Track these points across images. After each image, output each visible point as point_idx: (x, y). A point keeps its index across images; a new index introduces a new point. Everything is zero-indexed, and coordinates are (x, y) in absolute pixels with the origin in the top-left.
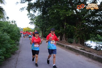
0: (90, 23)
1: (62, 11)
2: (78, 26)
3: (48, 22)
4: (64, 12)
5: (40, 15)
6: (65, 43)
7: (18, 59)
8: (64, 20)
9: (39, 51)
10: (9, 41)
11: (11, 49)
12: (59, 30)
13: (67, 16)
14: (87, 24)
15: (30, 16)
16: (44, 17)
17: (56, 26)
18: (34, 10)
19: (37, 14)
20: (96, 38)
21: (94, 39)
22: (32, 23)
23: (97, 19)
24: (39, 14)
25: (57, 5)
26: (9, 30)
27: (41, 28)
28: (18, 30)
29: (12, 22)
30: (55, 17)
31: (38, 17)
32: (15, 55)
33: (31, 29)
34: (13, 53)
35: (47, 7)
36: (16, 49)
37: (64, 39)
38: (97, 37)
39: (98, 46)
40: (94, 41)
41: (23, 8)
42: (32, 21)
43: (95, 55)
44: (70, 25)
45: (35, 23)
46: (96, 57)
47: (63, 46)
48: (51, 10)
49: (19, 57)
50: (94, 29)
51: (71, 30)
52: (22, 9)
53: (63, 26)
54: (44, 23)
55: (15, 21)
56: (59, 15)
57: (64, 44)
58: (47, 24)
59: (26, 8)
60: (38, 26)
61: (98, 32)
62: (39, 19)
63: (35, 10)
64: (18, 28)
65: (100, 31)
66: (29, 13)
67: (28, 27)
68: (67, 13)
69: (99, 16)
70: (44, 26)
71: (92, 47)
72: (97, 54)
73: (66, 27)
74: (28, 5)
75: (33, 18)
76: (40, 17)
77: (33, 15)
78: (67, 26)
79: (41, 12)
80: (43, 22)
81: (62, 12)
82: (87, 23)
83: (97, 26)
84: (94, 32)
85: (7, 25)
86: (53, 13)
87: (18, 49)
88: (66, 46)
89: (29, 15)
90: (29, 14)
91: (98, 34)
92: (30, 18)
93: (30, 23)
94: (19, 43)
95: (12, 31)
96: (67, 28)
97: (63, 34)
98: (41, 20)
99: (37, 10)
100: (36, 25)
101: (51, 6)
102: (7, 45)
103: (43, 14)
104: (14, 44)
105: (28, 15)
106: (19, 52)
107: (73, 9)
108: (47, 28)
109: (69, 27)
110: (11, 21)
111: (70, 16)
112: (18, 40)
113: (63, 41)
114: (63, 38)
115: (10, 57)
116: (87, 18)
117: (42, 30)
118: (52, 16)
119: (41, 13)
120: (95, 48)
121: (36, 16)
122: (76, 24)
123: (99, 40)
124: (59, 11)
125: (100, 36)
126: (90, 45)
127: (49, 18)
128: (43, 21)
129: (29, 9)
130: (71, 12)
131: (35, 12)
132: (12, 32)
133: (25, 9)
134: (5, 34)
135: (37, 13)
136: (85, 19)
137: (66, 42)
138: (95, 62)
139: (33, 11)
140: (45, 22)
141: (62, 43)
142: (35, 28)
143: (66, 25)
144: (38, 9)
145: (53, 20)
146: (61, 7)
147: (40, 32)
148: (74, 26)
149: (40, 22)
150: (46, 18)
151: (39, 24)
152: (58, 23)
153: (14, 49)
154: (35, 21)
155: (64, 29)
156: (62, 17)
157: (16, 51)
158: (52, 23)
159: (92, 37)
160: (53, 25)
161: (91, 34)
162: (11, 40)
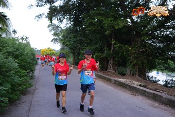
0: (155, 40)
1: (108, 21)
2: (135, 45)
3: (83, 39)
4: (111, 21)
5: (70, 26)
6: (112, 74)
7: (32, 103)
8: (110, 36)
9: (67, 84)
10: (16, 72)
11: (20, 85)
12: (102, 53)
13: (117, 28)
14: (150, 42)
15: (53, 29)
16: (77, 31)
17: (97, 46)
18: (60, 19)
19: (65, 26)
20: (166, 66)
21: (163, 68)
22: (56, 40)
23: (168, 33)
24: (68, 26)
25: (98, 10)
26: (17, 53)
27: (71, 49)
28: (33, 53)
29: (22, 39)
30: (95, 29)
31: (67, 30)
32: (28, 95)
33: (55, 50)
34: (24, 93)
35: (81, 13)
36: (29, 86)
37: (111, 68)
38: (168, 64)
39: (169, 81)
40: (162, 71)
41: (40, 15)
42: (56, 38)
43: (165, 95)
44: (122, 44)
45: (61, 40)
46: (166, 98)
47: (109, 80)
48: (89, 19)
49: (34, 99)
50: (164, 51)
51: (123, 53)
52: (39, 16)
53: (109, 46)
54: (77, 41)
55: (26, 38)
56: (103, 27)
57: (111, 76)
58: (81, 42)
59: (46, 14)
60: (66, 46)
61: (170, 55)
62: (68, 34)
63: (62, 19)
64: (32, 50)
65: (172, 53)
66: (50, 24)
67: (49, 48)
68: (116, 22)
69: (171, 28)
70: (77, 47)
71: (159, 83)
72: (169, 95)
73: (114, 48)
74: (49, 9)
75: (57, 32)
76: (69, 30)
77: (58, 27)
78: (116, 46)
79: (72, 21)
80: (75, 39)
81: (107, 22)
82: (150, 40)
83: (168, 45)
84: (162, 56)
85: (13, 44)
86: (92, 24)
87: (31, 85)
88: (115, 80)
89: (51, 27)
90: (52, 25)
91: (170, 59)
92: (53, 32)
93: (52, 41)
94: (34, 76)
95: (22, 54)
96: (117, 49)
97: (109, 59)
98: (72, 35)
99: (64, 18)
100: (63, 44)
101: (88, 12)
102: (13, 79)
103: (75, 25)
104: (25, 78)
105: (49, 26)
106: (34, 90)
107: (126, 17)
108: (83, 49)
109: (120, 47)
110: (19, 38)
111: (122, 28)
112: (32, 71)
113: (110, 72)
114: (109, 66)
115: (19, 99)
116: (150, 32)
117: (74, 53)
118: (90, 29)
119: (72, 23)
120: (165, 83)
121: (63, 28)
122: (132, 42)
123: (172, 69)
124: (102, 21)
125: (173, 62)
126: (155, 78)
127: (84, 32)
128: (75, 37)
129: (50, 17)
130: (123, 22)
131: (61, 21)
132: (21, 56)
133: (44, 17)
134: (10, 59)
135: (65, 24)
136: (147, 33)
137: (114, 74)
138: (164, 108)
139: (58, 20)
140: (78, 38)
141: (108, 75)
142: (62, 49)
143: (115, 44)
144: (66, 17)
145: (92, 36)
146: (106, 13)
147: (69, 57)
148: (128, 45)
149: (70, 38)
150: (79, 31)
151: (68, 43)
152: (101, 40)
153: (25, 85)
154: (60, 37)
155: (110, 50)
156: (108, 30)
157: (28, 89)
158: (90, 40)
159: (159, 64)
160: (92, 44)
161: (157, 59)
162: (21, 71)
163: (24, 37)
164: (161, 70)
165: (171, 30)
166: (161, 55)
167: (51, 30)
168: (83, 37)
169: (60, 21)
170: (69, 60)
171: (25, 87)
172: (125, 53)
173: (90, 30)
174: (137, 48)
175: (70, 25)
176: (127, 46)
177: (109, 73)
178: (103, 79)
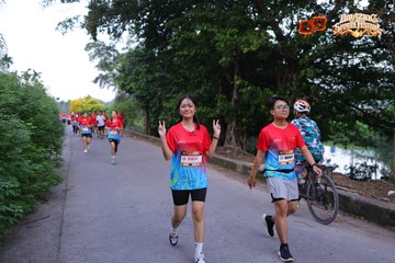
0: (329, 78)
1: (225, 34)
2: (285, 89)
3: (168, 76)
4: (231, 35)
5: (138, 47)
6: (235, 154)
7: (66, 219)
8: (230, 69)
10: (25, 150)
11: (33, 180)
12: (212, 107)
13: (246, 50)
14: (317, 82)
15: (98, 53)
16: (152, 59)
17: (201, 91)
18: (114, 30)
19: (125, 46)
20: (353, 134)
21: (346, 139)
22: (104, 78)
23: (356, 61)
24: (133, 46)
25: (203, 10)
27: (140, 98)
28: (53, 108)
29: (26, 76)
30: (196, 55)
31: (130, 55)
32: (52, 203)
33: (101, 102)
34: (44, 197)
35: (164, 18)
36: (55, 182)
37: (233, 138)
38: (358, 132)
39: (358, 167)
40: (345, 145)
41: (70, 21)
42: (104, 73)
43: (354, 195)
44: (256, 85)
45: (116, 79)
46: (357, 202)
47: (230, 167)
48: (183, 29)
49: (67, 210)
50: (347, 103)
51: (258, 106)
52: (67, 24)
53: (228, 90)
54: (154, 79)
55: (36, 74)
56: (213, 49)
57: (233, 158)
58: (164, 84)
59: (82, 20)
60: (130, 91)
61: (362, 110)
62: (133, 64)
63: (119, 30)
64: (51, 100)
65: (366, 107)
66: (92, 41)
67: (88, 98)
68: (244, 38)
69: (363, 50)
70: (155, 93)
72: (361, 194)
73: (240, 94)
74: (90, 7)
75: (108, 61)
76: (135, 56)
77: (109, 48)
78: (244, 90)
79: (142, 36)
80: (150, 77)
81: (223, 37)
82: (318, 76)
83: (356, 88)
84: (344, 112)
85: (12, 88)
86: (189, 42)
87: (59, 180)
88: (244, 167)
89: (93, 50)
90: (94, 45)
91: (360, 119)
92: (97, 61)
93: (96, 81)
94: (62, 160)
95: (35, 111)
96: (246, 97)
97: (227, 120)
98: (142, 68)
99: (124, 30)
100: (123, 87)
101: (179, 15)
102: (18, 166)
103: (149, 45)
104: (45, 163)
105: (88, 47)
106: (66, 191)
108: (167, 99)
109: (252, 93)
110: (19, 74)
111: (257, 51)
112: (58, 148)
113: (230, 149)
114: (228, 137)
115: (33, 212)
116: (318, 60)
117: (147, 108)
118: (186, 53)
119: (141, 39)
121: (121, 52)
122: (279, 82)
123: (365, 140)
124: (213, 34)
125: (366, 126)
126: (329, 161)
127: (171, 61)
128: (149, 71)
129: (92, 25)
130: (259, 36)
131: (118, 36)
132: (34, 114)
133: (77, 25)
135: (127, 41)
136: (311, 63)
137: (239, 153)
138: (353, 222)
139: (109, 33)
140: (157, 75)
141: (226, 155)
142: (119, 99)
143: (240, 86)
144: (127, 27)
145: (188, 69)
146: (221, 17)
147: (135, 116)
148: (271, 89)
149: (138, 74)
150: (158, 58)
151: (132, 85)
152: (208, 79)
153: (45, 181)
154: (115, 71)
155: (230, 100)
156: (226, 56)
157: (52, 189)
158: (185, 78)
159: (338, 130)
160: (189, 87)
161: (333, 119)
162: (34, 148)
163: (31, 72)
164: (341, 142)
165: (364, 54)
166: (341, 110)
167: (94, 57)
168: (167, 72)
169: (115, 36)
170: (136, 123)
171: (46, 184)
172: (263, 107)
173: (185, 56)
174: (290, 95)
175: (137, 44)
176: (267, 90)
177: (228, 151)
178: (216, 164)
